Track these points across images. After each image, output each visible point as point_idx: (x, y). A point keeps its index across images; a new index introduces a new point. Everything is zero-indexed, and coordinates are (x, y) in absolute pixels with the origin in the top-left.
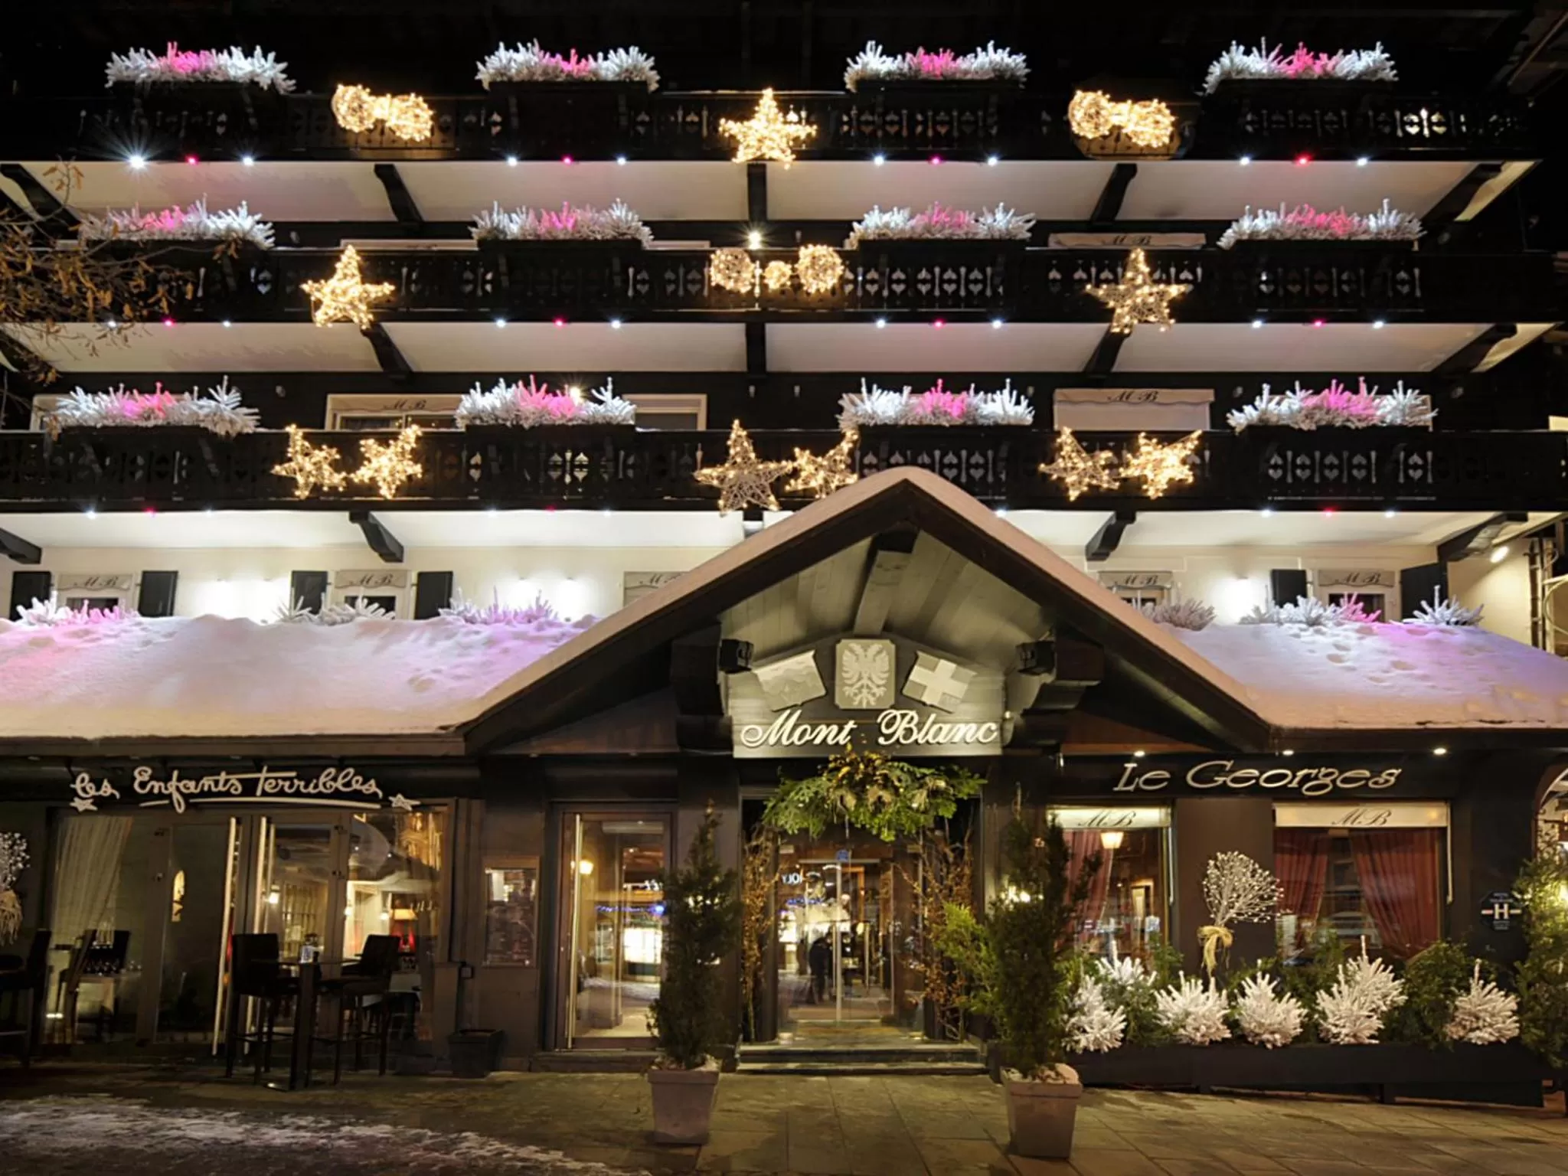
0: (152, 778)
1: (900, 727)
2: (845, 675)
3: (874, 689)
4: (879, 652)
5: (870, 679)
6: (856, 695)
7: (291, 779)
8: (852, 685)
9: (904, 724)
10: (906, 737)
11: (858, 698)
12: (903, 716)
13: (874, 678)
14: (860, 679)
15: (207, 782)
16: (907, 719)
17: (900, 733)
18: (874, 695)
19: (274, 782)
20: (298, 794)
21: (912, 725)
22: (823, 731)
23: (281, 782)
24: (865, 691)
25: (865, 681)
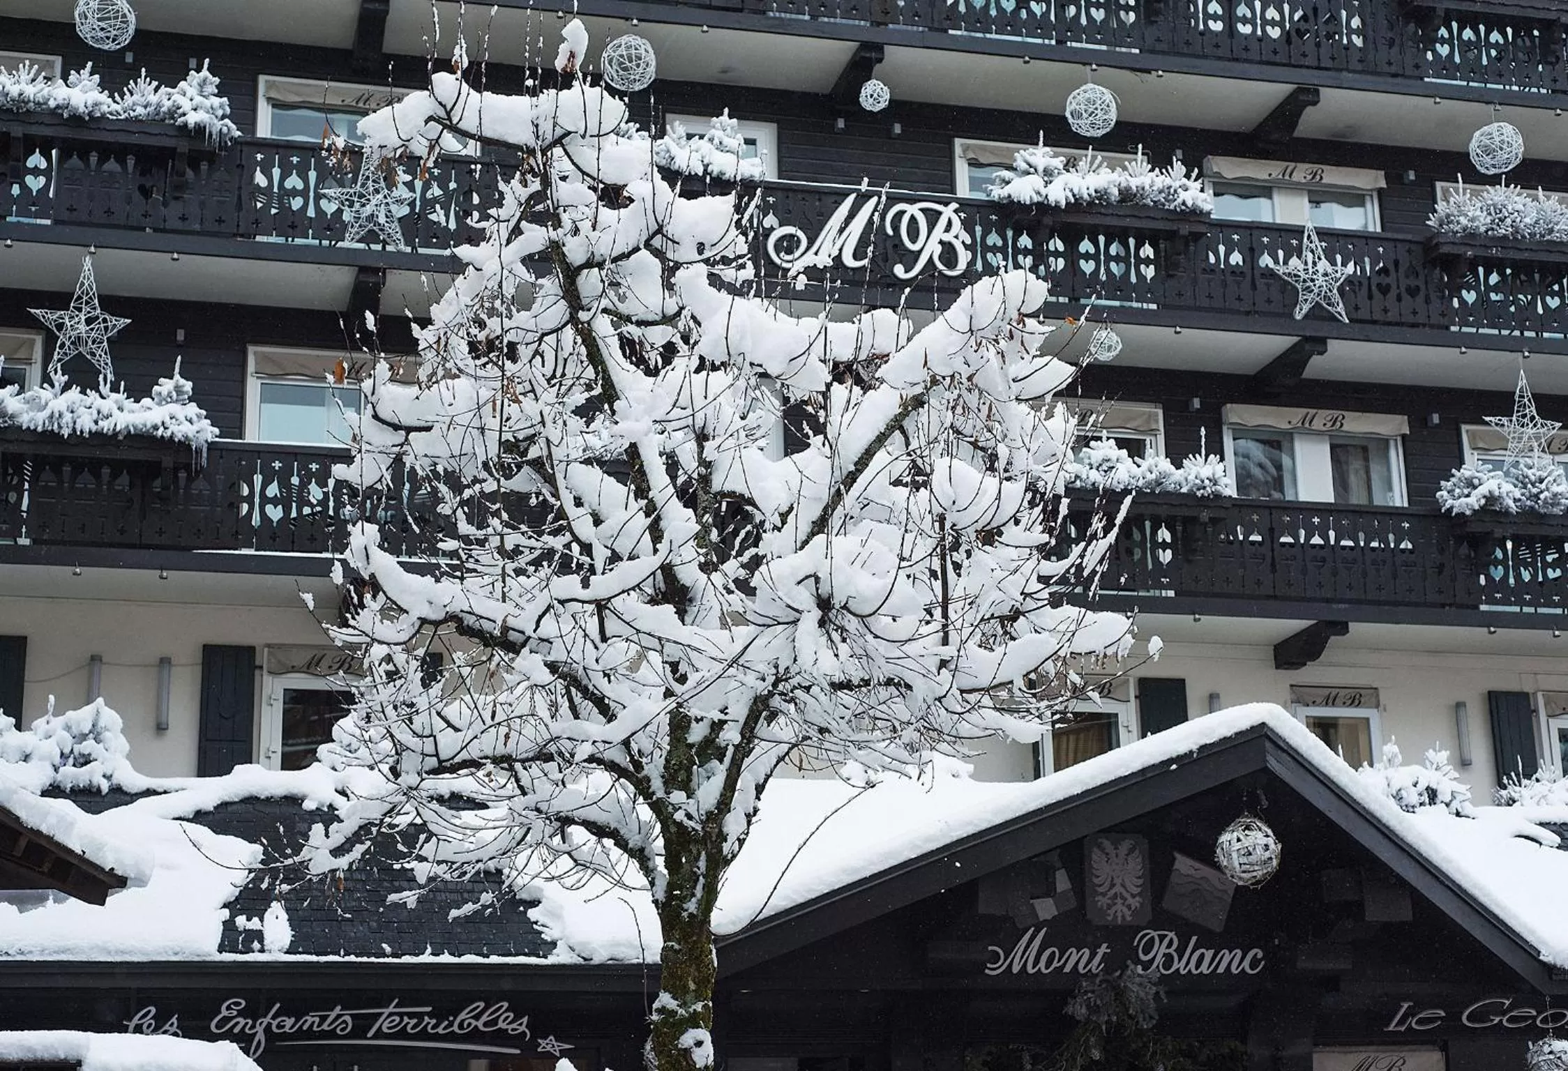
0: (240, 1014)
1: (1160, 951)
2: (1096, 881)
3: (1130, 900)
4: (1131, 851)
5: (1123, 886)
6: (1109, 907)
7: (420, 1016)
8: (1104, 895)
9: (1163, 950)
10: (1167, 967)
11: (1111, 912)
12: (1162, 938)
13: (1128, 884)
14: (1113, 885)
15: (311, 1020)
16: (1166, 941)
17: (1159, 960)
18: (1129, 907)
19: (397, 1019)
20: (423, 1035)
21: (1171, 950)
22: (1073, 955)
23: (406, 1019)
24: (1119, 901)
25: (1118, 889)
